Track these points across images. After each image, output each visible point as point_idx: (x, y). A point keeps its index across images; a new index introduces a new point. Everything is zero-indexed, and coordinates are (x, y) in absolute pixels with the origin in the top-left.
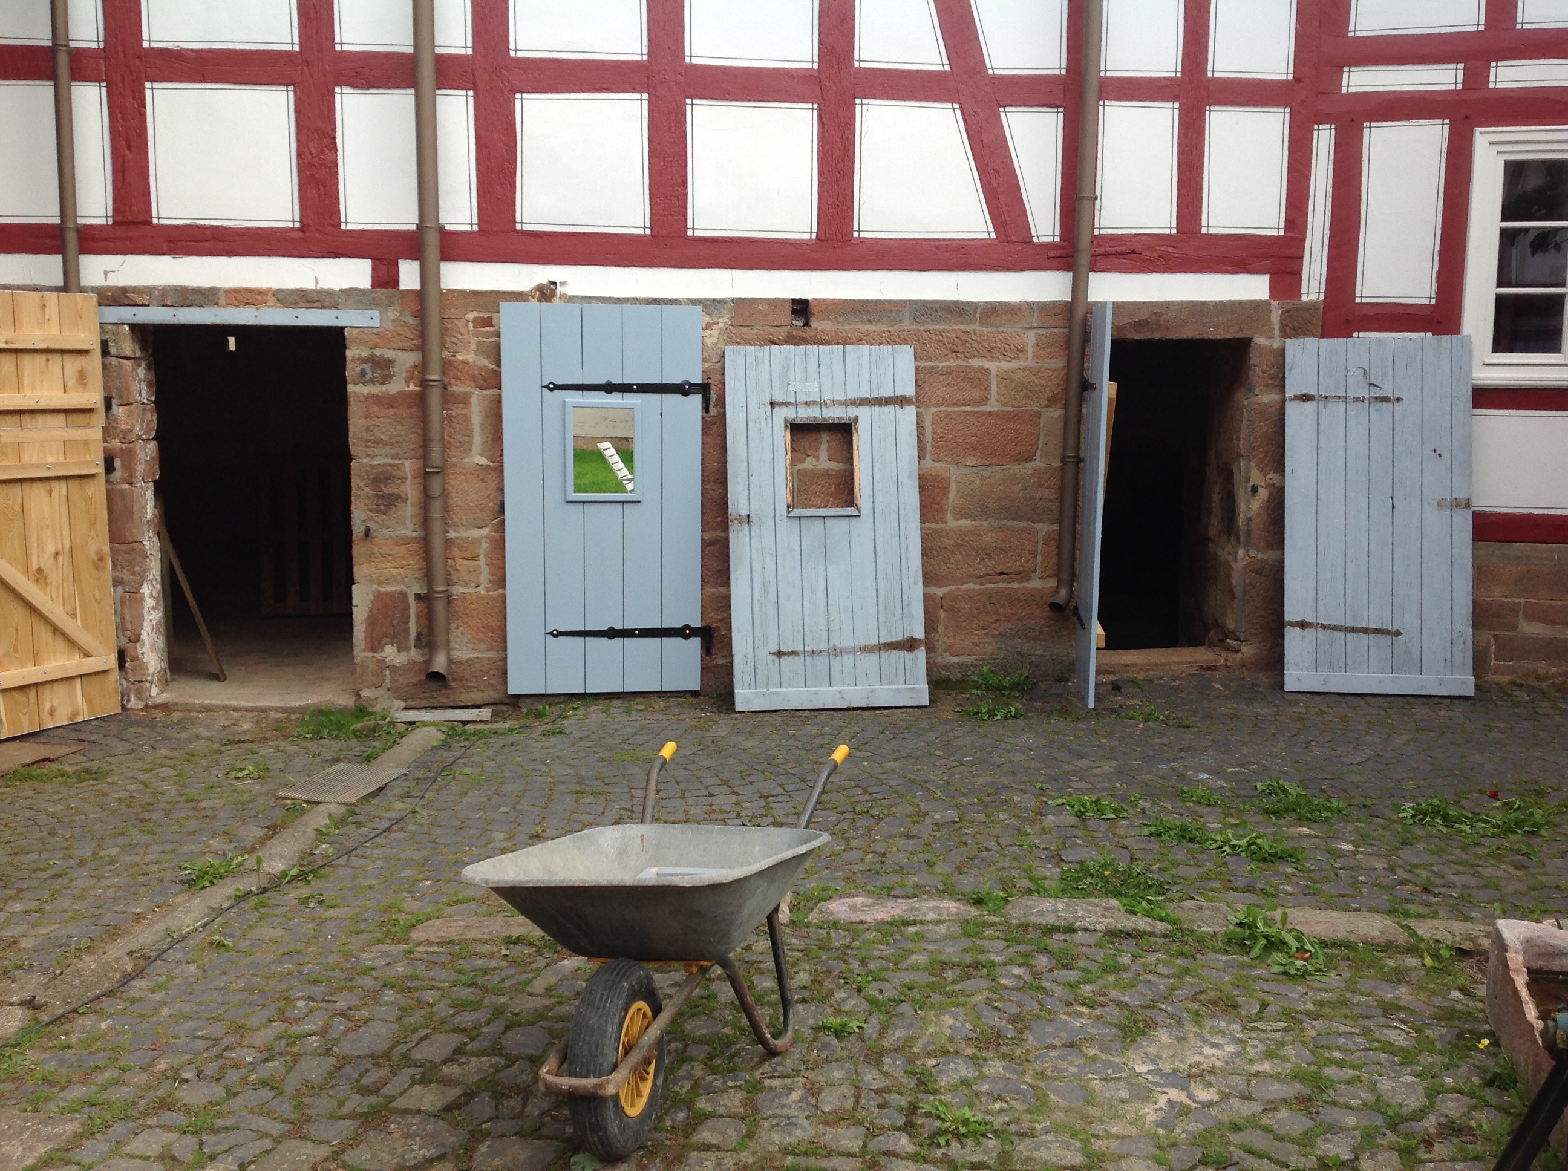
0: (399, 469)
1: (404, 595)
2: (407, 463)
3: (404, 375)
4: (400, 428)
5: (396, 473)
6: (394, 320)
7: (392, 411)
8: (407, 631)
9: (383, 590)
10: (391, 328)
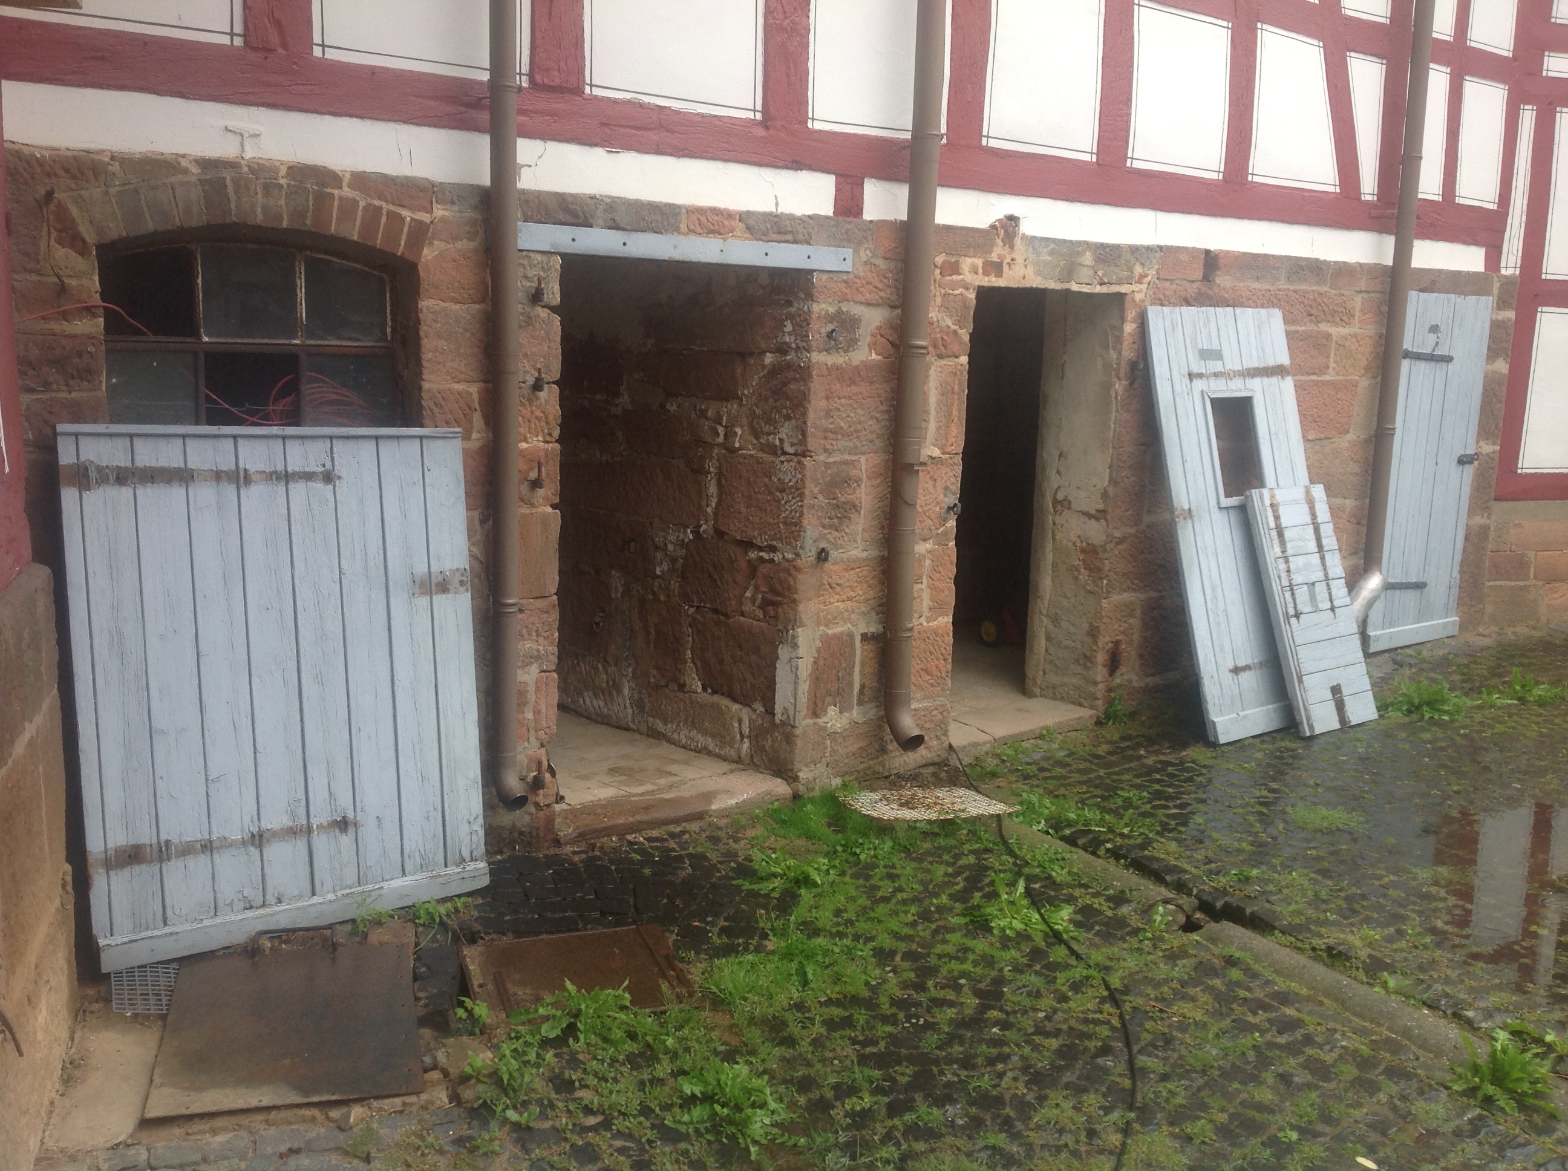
0: (855, 467)
1: (851, 636)
2: (863, 459)
3: (869, 338)
4: (860, 411)
5: (854, 473)
6: (865, 263)
7: (854, 389)
8: (851, 684)
9: (830, 632)
10: (862, 274)
